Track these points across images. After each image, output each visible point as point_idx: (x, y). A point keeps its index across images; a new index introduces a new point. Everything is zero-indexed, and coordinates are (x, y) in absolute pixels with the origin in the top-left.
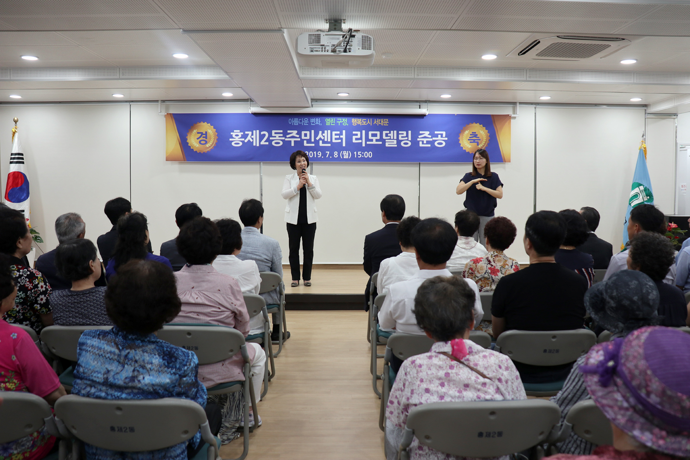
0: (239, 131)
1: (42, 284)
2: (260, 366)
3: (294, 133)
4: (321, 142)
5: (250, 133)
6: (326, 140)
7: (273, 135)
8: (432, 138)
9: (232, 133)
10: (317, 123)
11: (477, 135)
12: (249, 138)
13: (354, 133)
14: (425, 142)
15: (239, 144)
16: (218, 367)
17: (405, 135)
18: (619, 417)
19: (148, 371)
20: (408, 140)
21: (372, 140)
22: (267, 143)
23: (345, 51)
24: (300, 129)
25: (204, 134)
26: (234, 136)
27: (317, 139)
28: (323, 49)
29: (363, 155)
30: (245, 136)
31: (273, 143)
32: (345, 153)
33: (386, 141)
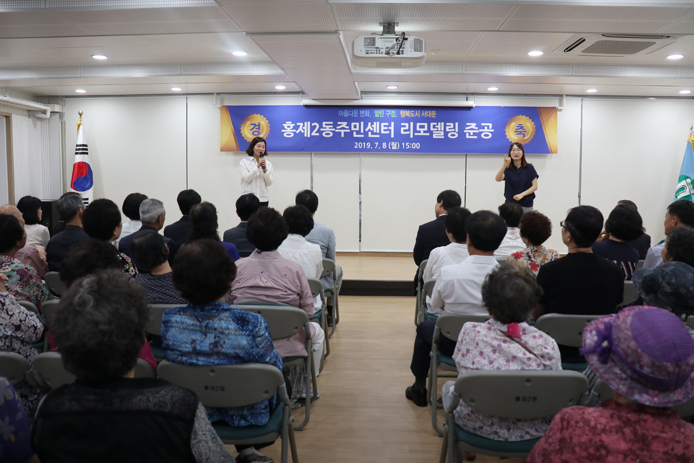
0: (291, 122)
1: (132, 268)
2: (319, 343)
3: (344, 124)
4: (370, 133)
5: (301, 124)
6: (375, 131)
7: (324, 126)
8: (478, 130)
9: (284, 125)
10: (366, 115)
11: (523, 127)
12: (300, 129)
13: (402, 124)
14: (472, 134)
15: (290, 135)
16: (284, 342)
17: (452, 127)
18: (621, 387)
20: (455, 131)
21: (419, 132)
22: (318, 134)
23: (398, 53)
24: (349, 120)
25: (257, 126)
26: (286, 127)
27: (367, 130)
28: (378, 51)
29: (411, 146)
30: (296, 127)
31: (324, 134)
32: (393, 144)
33: (434, 132)
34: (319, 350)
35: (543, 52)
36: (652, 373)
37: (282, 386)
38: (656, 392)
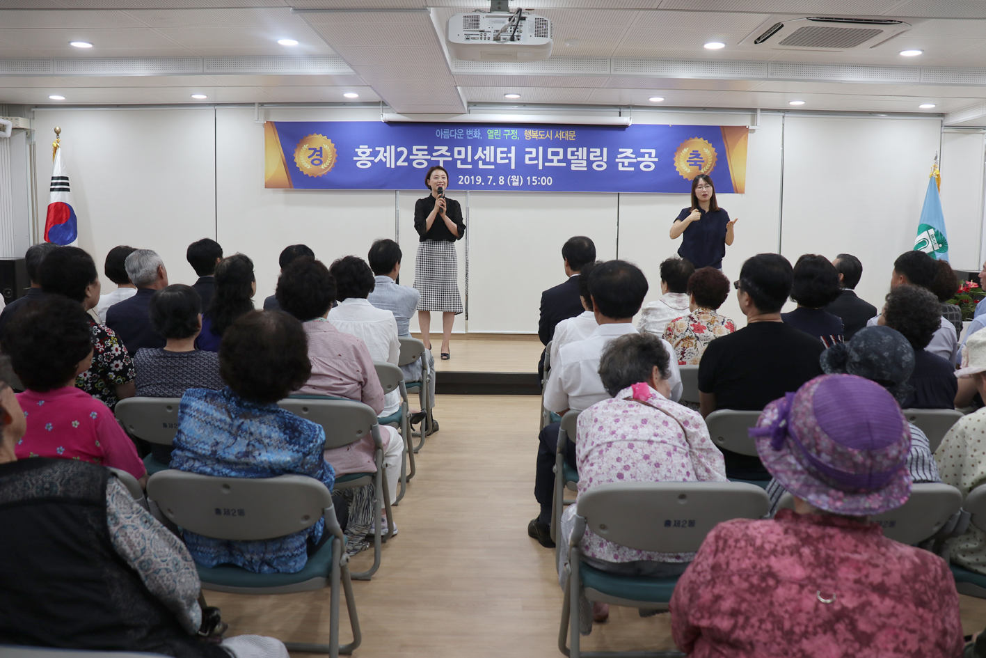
0: (367, 147)
1: (116, 346)
2: (396, 456)
3: (444, 149)
4: (480, 162)
5: (382, 149)
6: (488, 160)
7: (415, 152)
8: (636, 158)
9: (356, 150)
10: (476, 137)
11: (700, 155)
12: (380, 156)
13: (527, 150)
14: (626, 164)
15: (366, 164)
16: (342, 453)
17: (598, 154)
18: (793, 482)
19: (265, 446)
20: (602, 161)
21: (552, 161)
22: (406, 164)
23: (512, 39)
24: (451, 144)
25: (318, 151)
26: (359, 154)
27: (476, 158)
28: (483, 36)
29: (539, 181)
30: (375, 154)
31: (414, 164)
32: (514, 178)
33: (572, 162)
34: (395, 466)
35: (725, 44)
36: (831, 462)
37: (328, 509)
38: (841, 494)
